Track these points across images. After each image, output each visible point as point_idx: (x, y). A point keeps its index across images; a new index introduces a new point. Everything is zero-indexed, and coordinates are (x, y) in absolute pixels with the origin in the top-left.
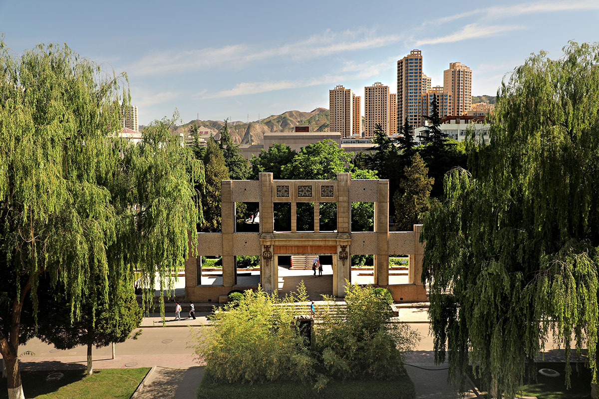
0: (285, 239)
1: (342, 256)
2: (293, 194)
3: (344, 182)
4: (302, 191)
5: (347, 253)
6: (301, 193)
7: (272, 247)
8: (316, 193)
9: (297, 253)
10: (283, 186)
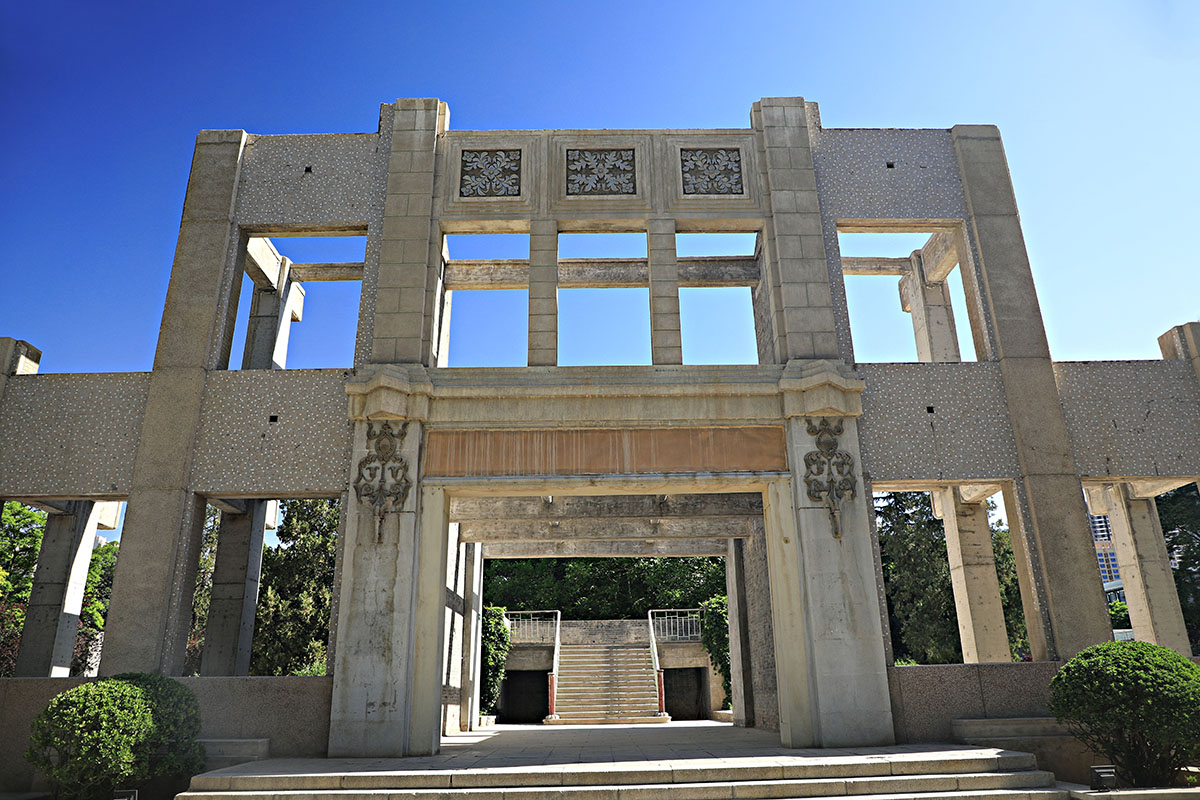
0: (489, 392)
1: (823, 478)
2: (544, 183)
3: (788, 133)
4: (588, 171)
5: (846, 461)
6: (580, 178)
7: (414, 431)
8: (658, 178)
9: (560, 473)
10: (492, 153)
